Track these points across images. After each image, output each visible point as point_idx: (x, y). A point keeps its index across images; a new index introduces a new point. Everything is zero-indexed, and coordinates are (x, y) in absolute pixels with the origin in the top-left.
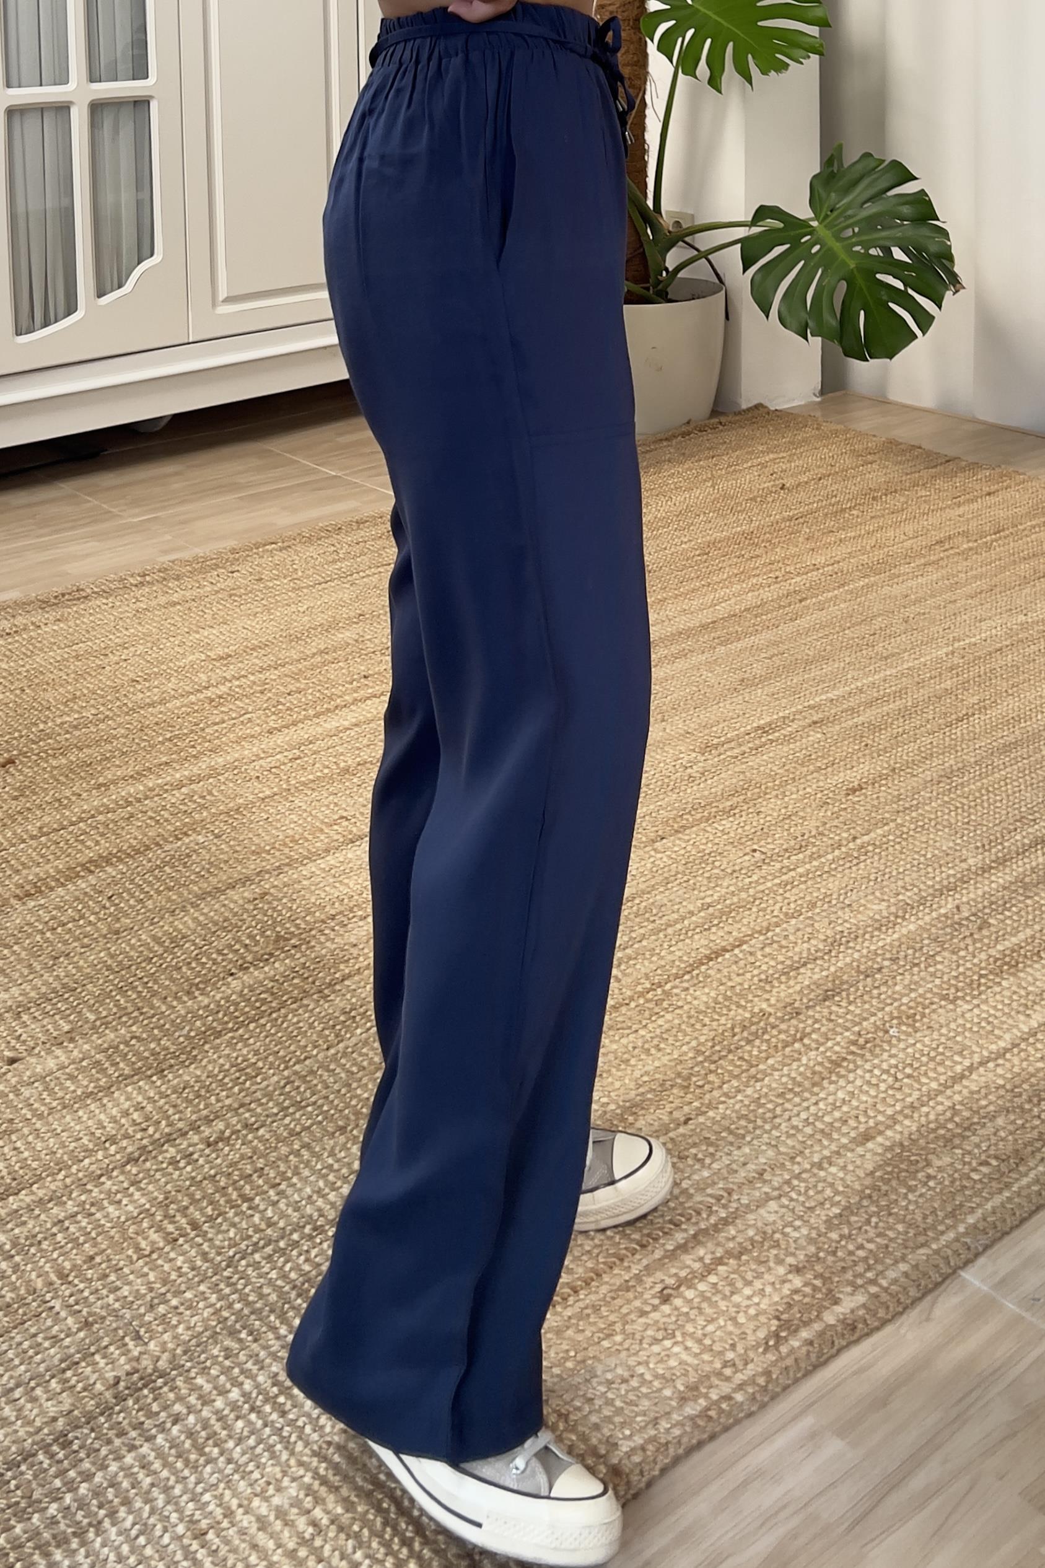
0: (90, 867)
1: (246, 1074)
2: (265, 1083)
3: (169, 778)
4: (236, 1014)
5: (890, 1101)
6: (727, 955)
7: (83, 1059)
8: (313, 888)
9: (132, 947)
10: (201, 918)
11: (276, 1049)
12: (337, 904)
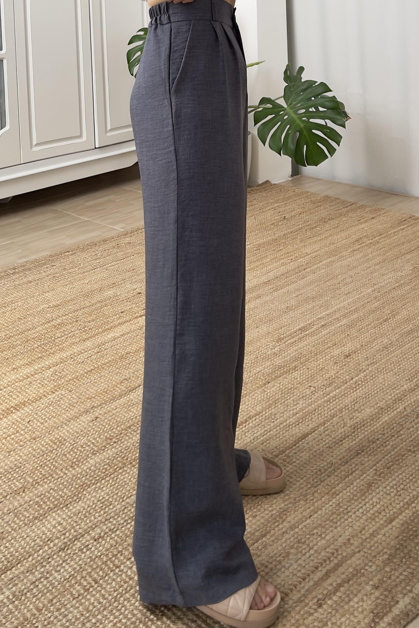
0: (17, 408)
1: (105, 505)
2: (115, 509)
3: (43, 364)
4: (95, 476)
5: (397, 501)
6: (310, 436)
7: (30, 501)
8: (118, 414)
9: (43, 446)
10: (71, 431)
11: (117, 492)
12: (130, 421)
